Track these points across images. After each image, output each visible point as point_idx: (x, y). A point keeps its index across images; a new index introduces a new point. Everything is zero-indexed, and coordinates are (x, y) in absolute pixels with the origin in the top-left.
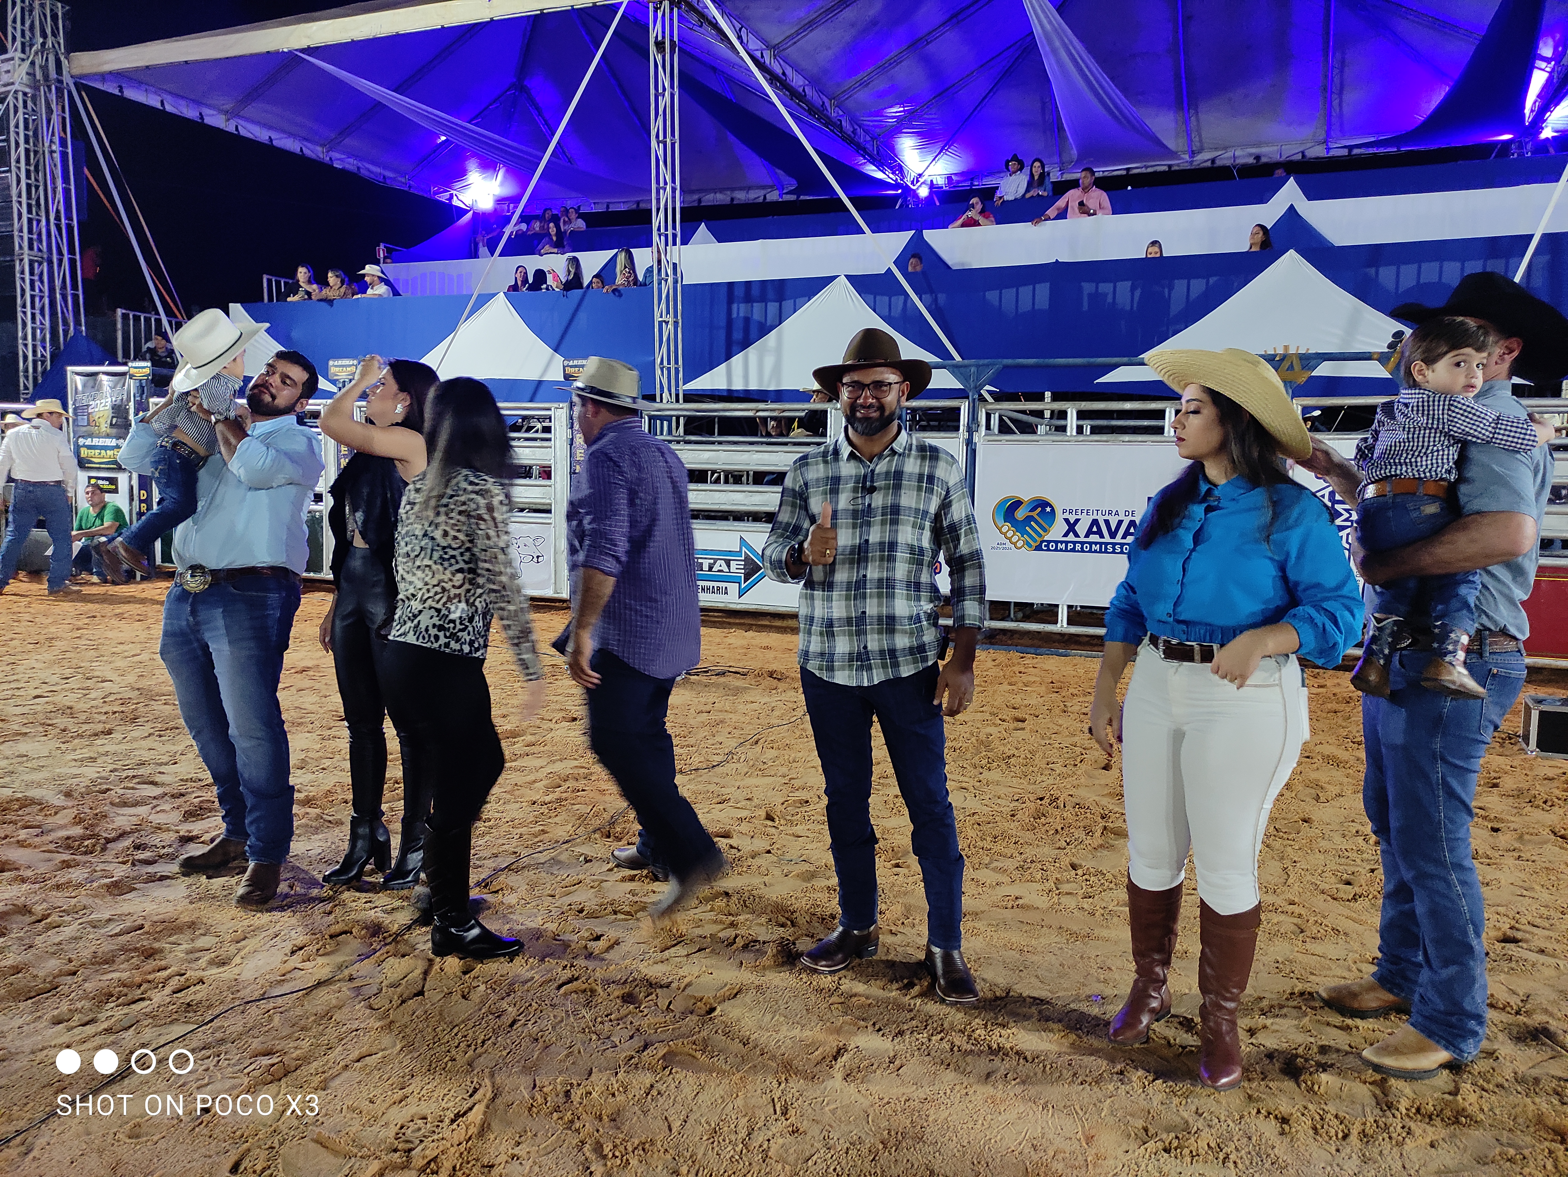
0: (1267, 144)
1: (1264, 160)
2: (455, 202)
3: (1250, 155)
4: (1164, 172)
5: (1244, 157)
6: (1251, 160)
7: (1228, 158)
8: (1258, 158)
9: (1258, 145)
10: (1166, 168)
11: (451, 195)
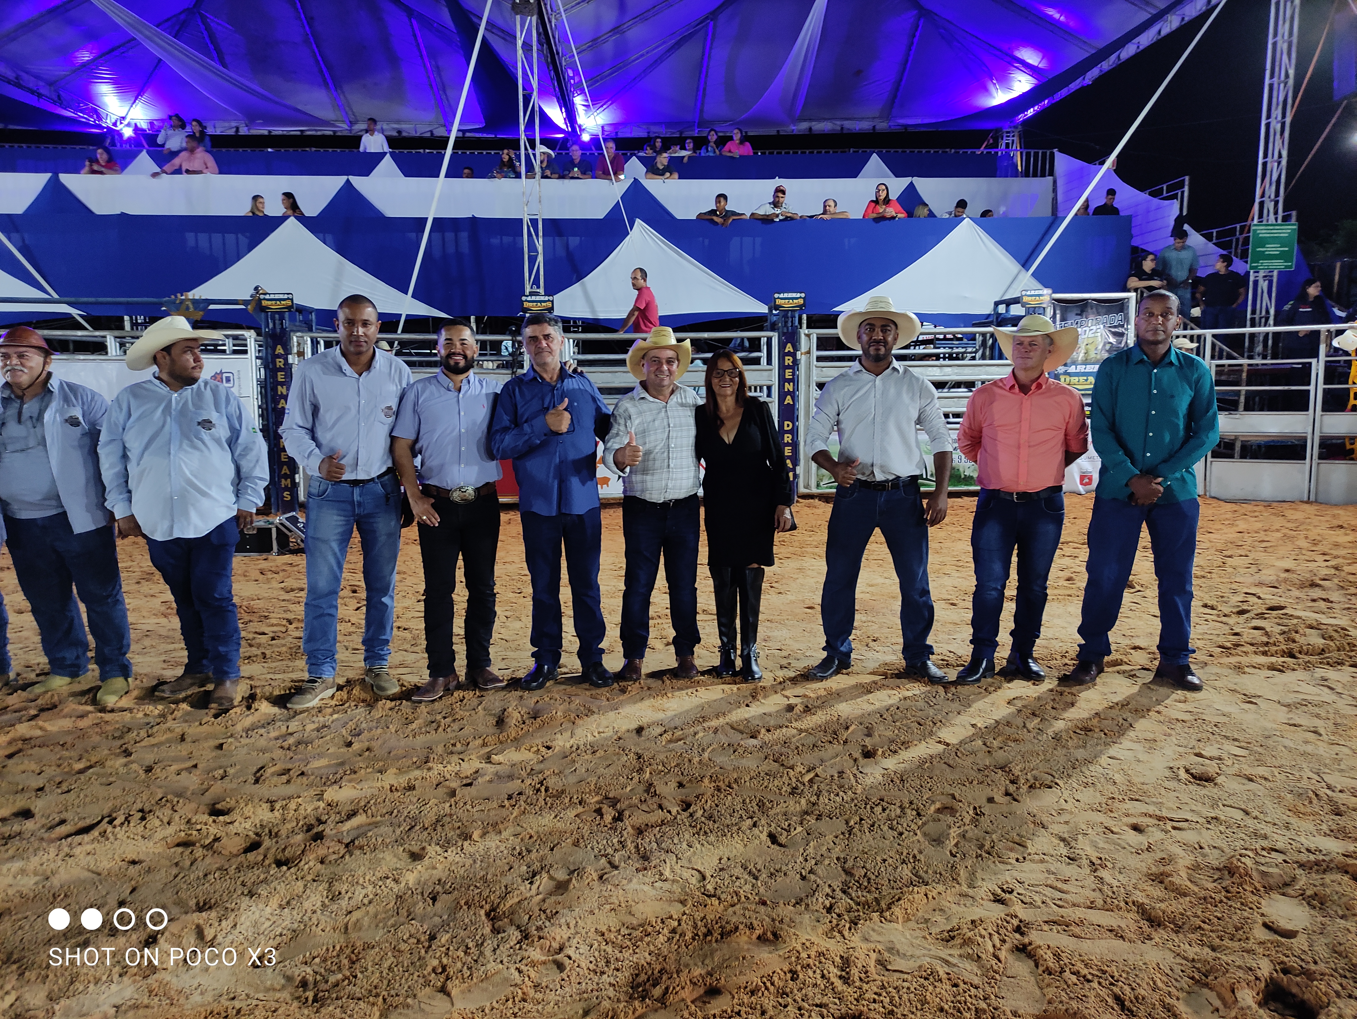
0: (405, 122)
3: (394, 129)
4: (330, 136)
10: (331, 133)
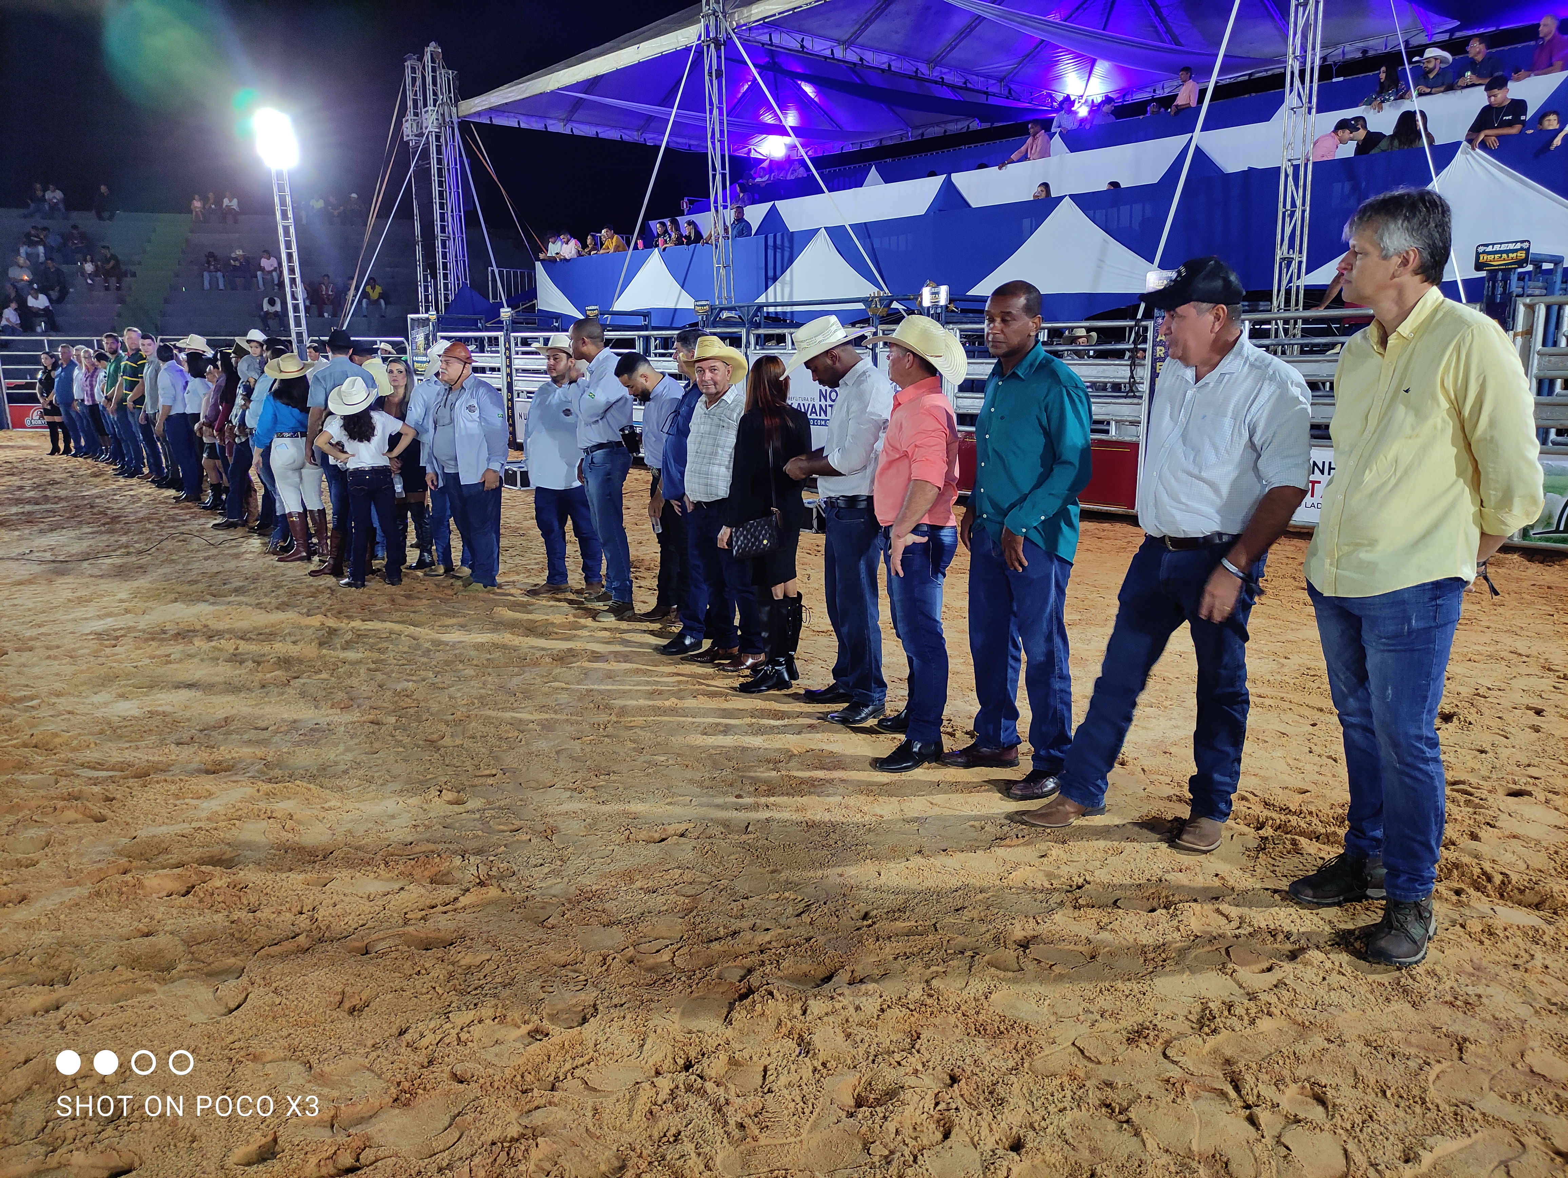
1: (1371, 53)
2: (753, 155)
3: (1358, 49)
5: (1352, 52)
6: (1359, 55)
7: (1338, 55)
8: (1365, 52)
9: (1364, 38)
11: (750, 150)
